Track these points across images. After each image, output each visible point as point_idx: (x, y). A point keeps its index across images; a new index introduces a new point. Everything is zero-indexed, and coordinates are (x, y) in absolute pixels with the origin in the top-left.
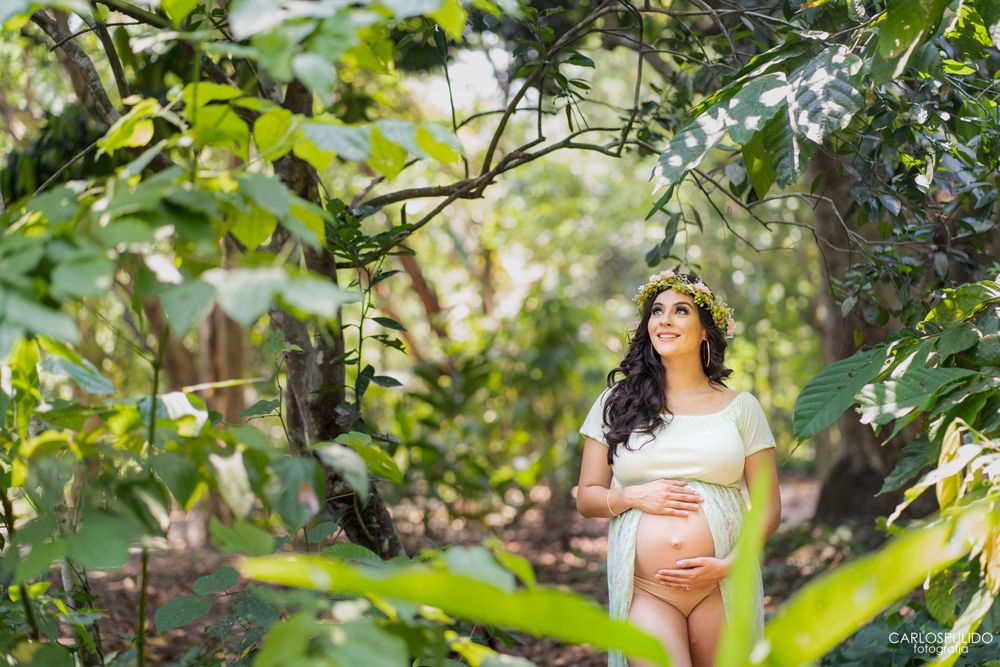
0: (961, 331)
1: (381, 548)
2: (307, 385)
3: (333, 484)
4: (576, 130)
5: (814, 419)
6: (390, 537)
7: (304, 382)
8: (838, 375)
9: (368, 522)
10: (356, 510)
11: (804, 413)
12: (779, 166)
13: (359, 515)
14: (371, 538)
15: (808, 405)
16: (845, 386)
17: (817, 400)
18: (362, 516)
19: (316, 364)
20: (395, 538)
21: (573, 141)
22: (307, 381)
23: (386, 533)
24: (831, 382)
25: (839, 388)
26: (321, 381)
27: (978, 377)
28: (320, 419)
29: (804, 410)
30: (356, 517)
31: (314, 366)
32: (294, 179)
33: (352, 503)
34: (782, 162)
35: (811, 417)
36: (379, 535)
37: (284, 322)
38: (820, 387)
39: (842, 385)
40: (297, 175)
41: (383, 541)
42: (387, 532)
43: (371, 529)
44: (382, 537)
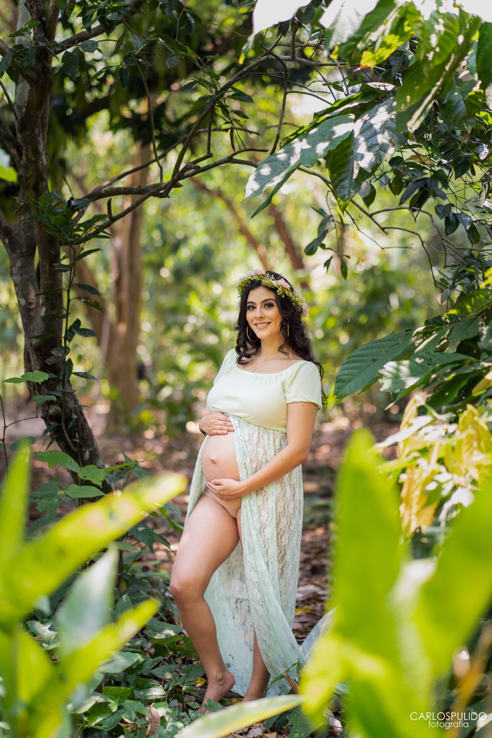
0: (471, 323)
1: (82, 457)
2: (33, 332)
3: (48, 407)
4: (237, 150)
5: (351, 383)
6: (91, 449)
7: (32, 329)
8: (374, 351)
9: (72, 437)
10: (64, 428)
11: (344, 377)
12: (339, 187)
13: (65, 432)
14: (75, 449)
15: (349, 371)
16: (378, 359)
17: (355, 368)
18: (68, 433)
19: (40, 316)
20: (96, 450)
22: (34, 328)
23: (88, 446)
24: (368, 355)
25: (374, 360)
26: (43, 329)
27: (470, 360)
28: (41, 357)
29: (344, 375)
30: (64, 433)
31: (39, 317)
32: (28, 175)
33: (60, 422)
34: (342, 183)
35: (348, 381)
36: (81, 447)
37: (21, 283)
38: (360, 358)
39: (375, 358)
40: (31, 173)
41: (85, 452)
42: (88, 445)
43: (75, 444)
44: (84, 449)
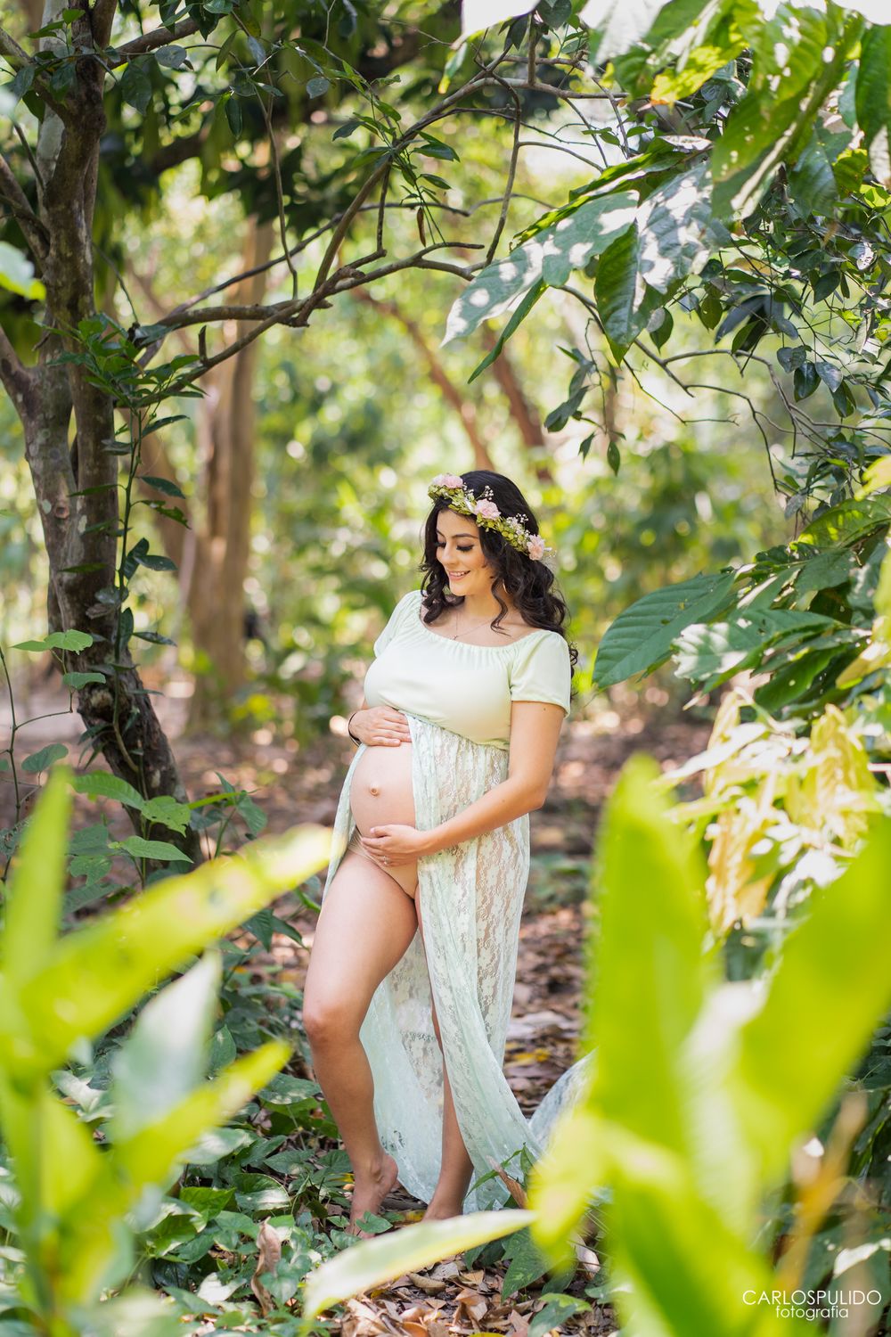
0: (835, 561)
1: (148, 782)
2: (65, 560)
3: (90, 692)
4: (429, 244)
5: (622, 662)
6: (164, 768)
7: (62, 555)
8: (665, 605)
9: (131, 746)
10: (116, 729)
11: (610, 651)
13: (119, 737)
14: (135, 768)
15: (620, 641)
16: (672, 620)
17: (632, 635)
18: (125, 739)
19: (78, 532)
20: (172, 770)
21: (426, 257)
22: (66, 554)
23: (159, 763)
24: (654, 613)
25: (664, 622)
26: (82, 556)
27: (833, 626)
28: (78, 605)
29: (612, 647)
30: (116, 739)
31: (75, 535)
32: (60, 283)
33: (110, 720)
35: (619, 658)
36: (146, 764)
37: (44, 473)
38: (640, 618)
39: (667, 617)
40: (64, 278)
41: (153, 773)
42: (159, 761)
43: (135, 758)
44: (151, 768)
